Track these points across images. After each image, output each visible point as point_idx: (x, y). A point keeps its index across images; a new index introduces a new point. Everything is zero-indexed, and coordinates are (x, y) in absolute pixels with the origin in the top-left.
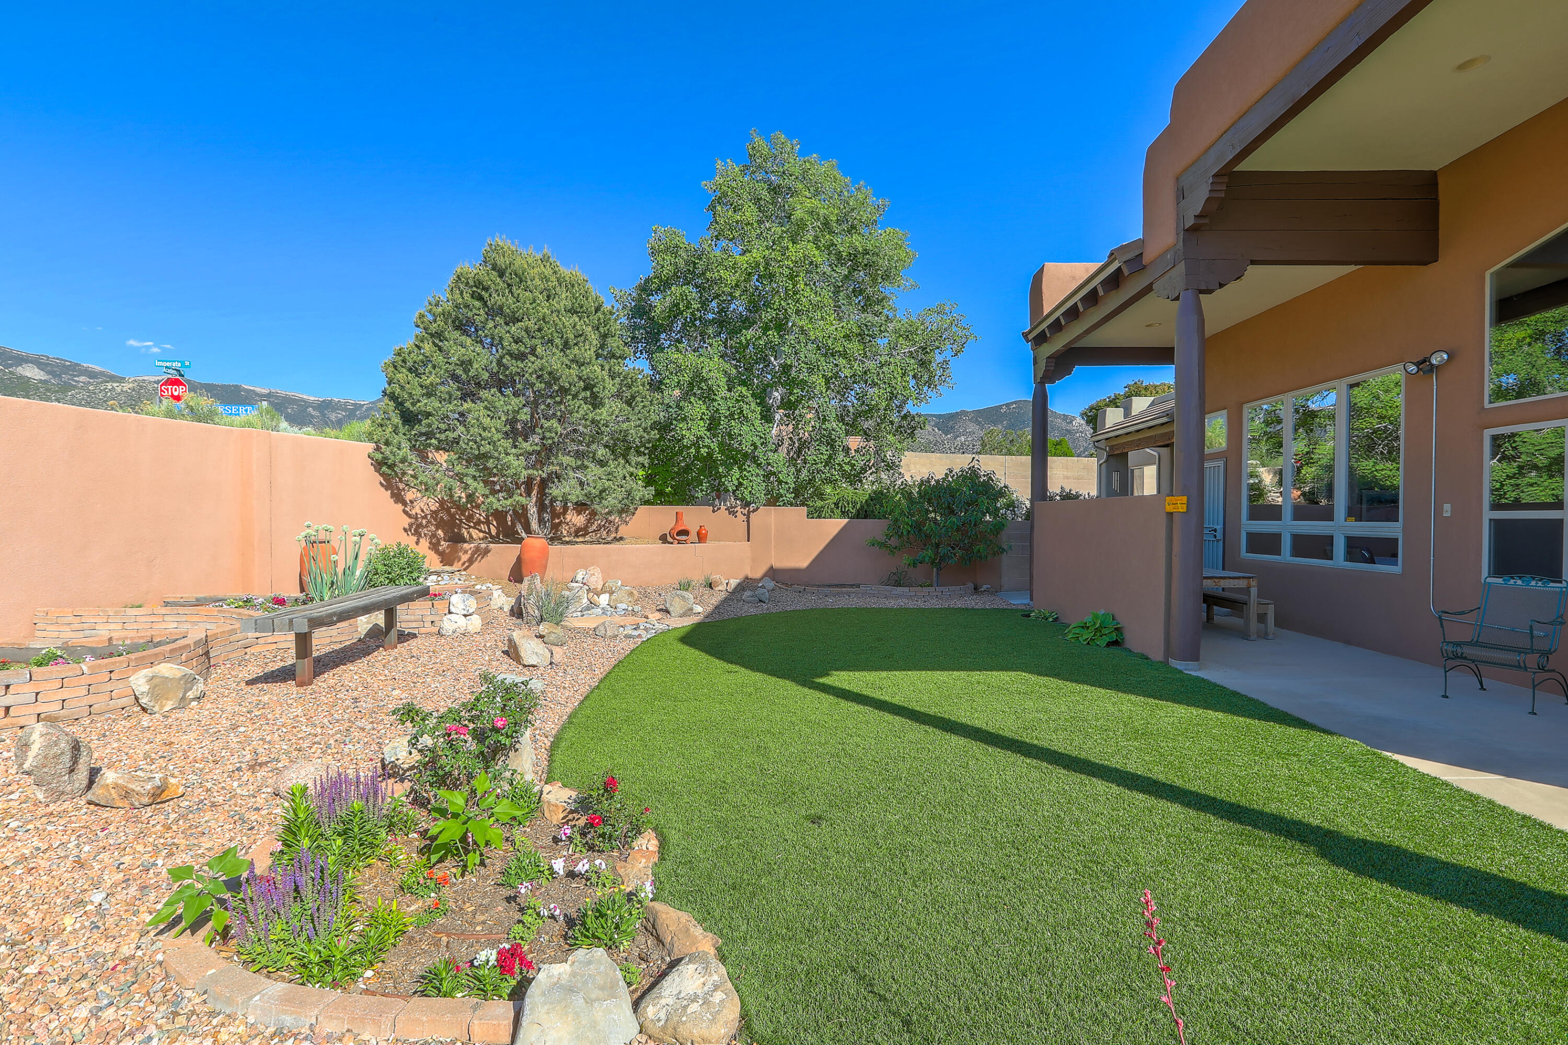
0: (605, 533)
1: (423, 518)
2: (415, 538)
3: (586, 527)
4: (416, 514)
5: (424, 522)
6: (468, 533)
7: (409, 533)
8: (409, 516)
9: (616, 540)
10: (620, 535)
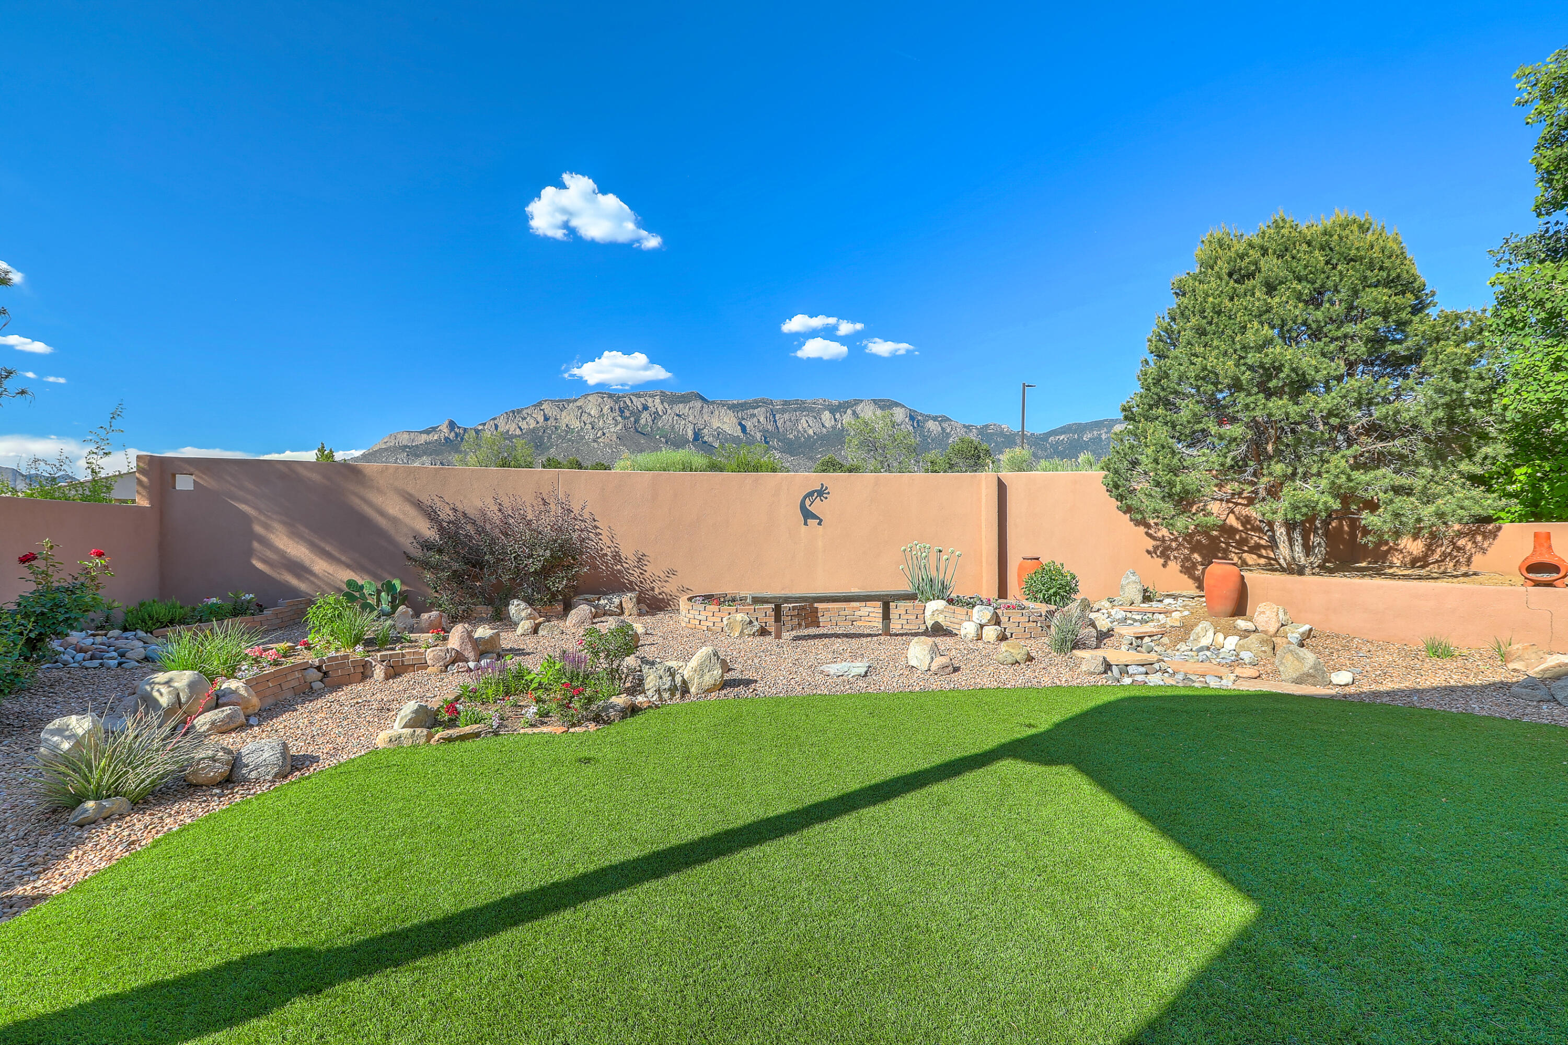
0: (1452, 564)
1: (1172, 540)
2: (1162, 561)
3: (1426, 556)
4: (1163, 536)
5: (1174, 545)
6: (1240, 558)
7: (1154, 555)
8: (1154, 538)
9: (1465, 575)
10: (1473, 568)
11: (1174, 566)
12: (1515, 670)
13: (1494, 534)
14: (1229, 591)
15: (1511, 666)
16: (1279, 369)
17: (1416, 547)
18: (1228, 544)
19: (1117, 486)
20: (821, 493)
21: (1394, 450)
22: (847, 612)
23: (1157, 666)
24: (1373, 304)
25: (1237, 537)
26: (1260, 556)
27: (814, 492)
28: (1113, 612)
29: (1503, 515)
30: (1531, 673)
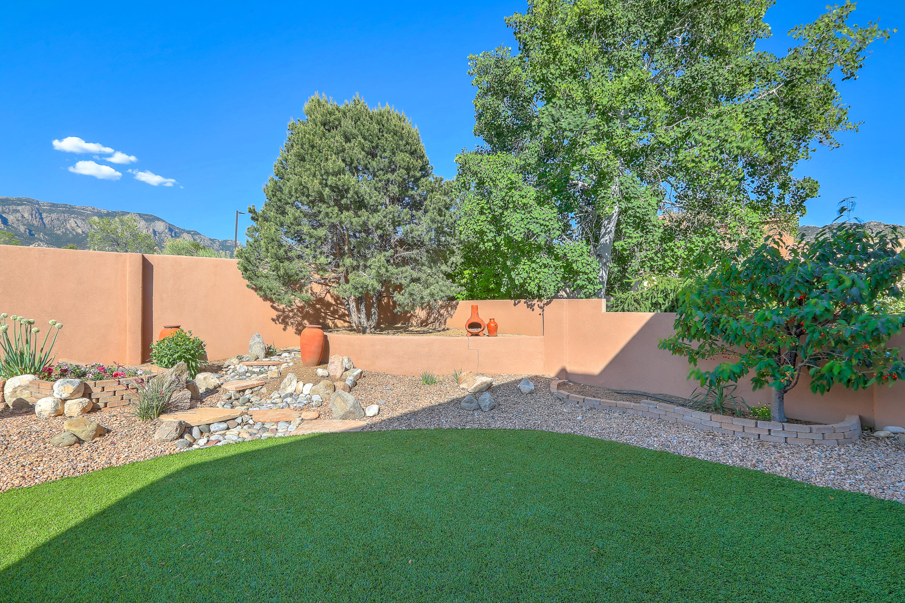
0: (438, 324)
1: (290, 311)
2: (283, 326)
3: (427, 319)
4: (284, 308)
5: (291, 314)
6: (333, 323)
7: (277, 322)
8: (277, 310)
9: (444, 330)
10: (447, 326)
11: (291, 330)
12: (463, 389)
13: (455, 307)
14: (315, 348)
15: (462, 386)
16: (347, 191)
17: (421, 314)
18: (326, 314)
19: (246, 271)
21: (412, 256)
23: (239, 420)
24: (402, 162)
25: (332, 309)
26: (345, 321)
28: (238, 367)
29: (459, 296)
30: (469, 390)
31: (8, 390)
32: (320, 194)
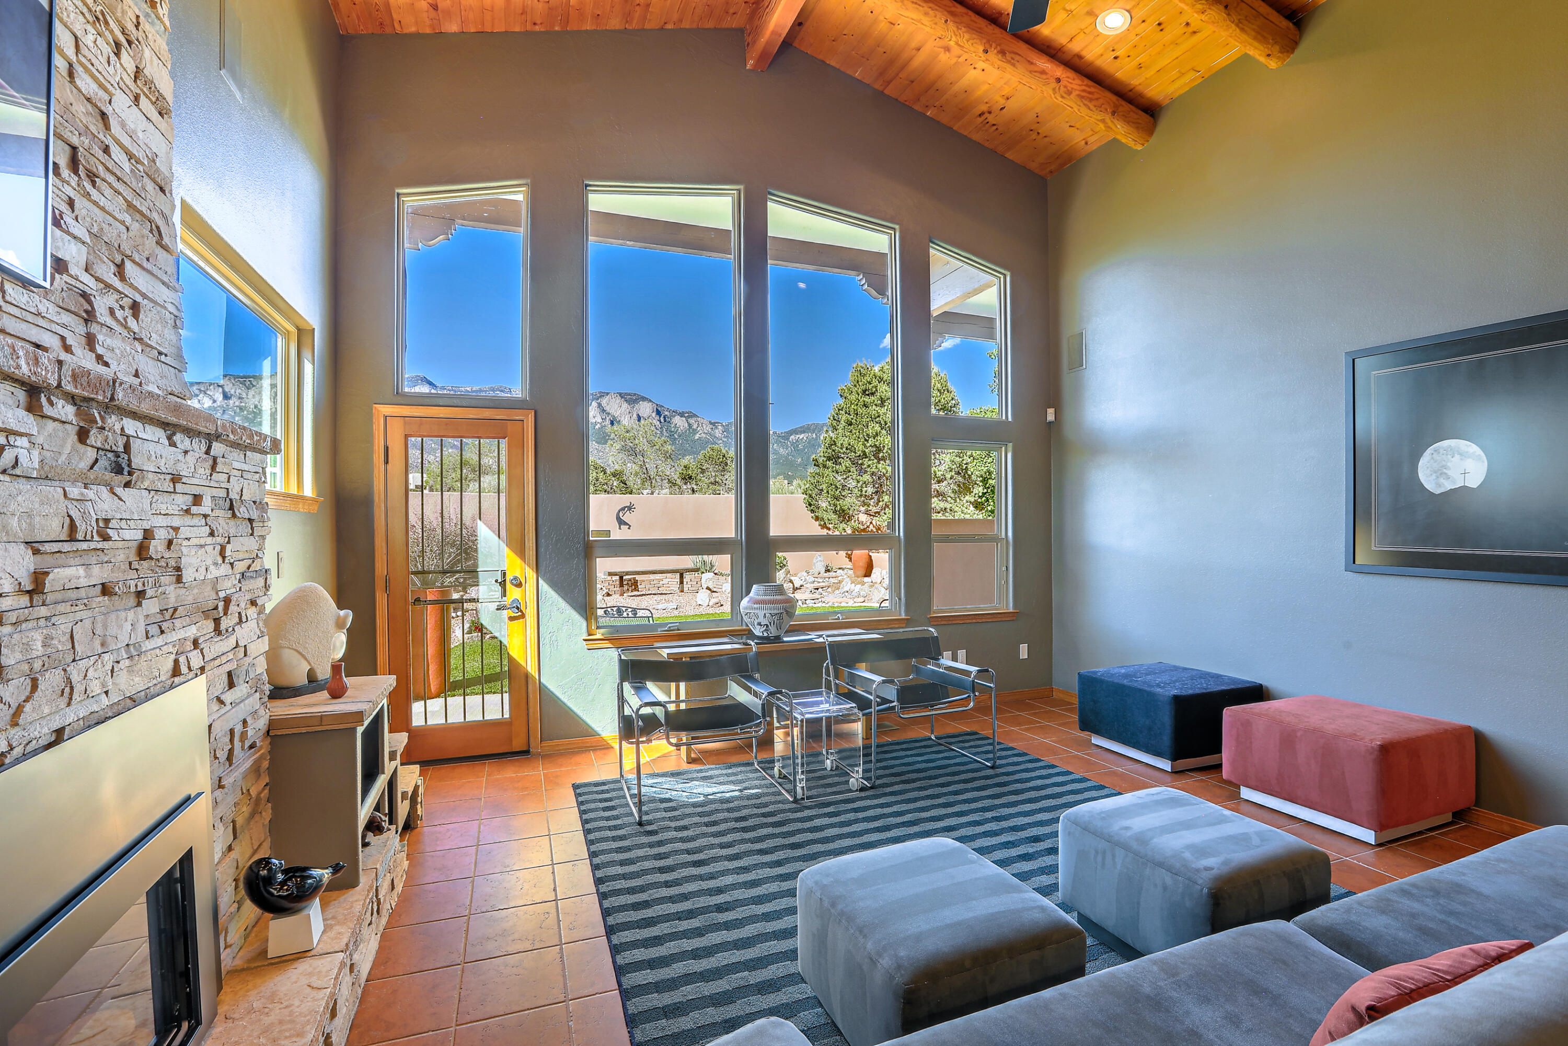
11: (843, 553)
14: (863, 563)
19: (810, 505)
20: (630, 508)
22: (655, 582)
23: (820, 600)
27: (625, 507)
28: (807, 578)
31: (703, 581)
32: (864, 453)
